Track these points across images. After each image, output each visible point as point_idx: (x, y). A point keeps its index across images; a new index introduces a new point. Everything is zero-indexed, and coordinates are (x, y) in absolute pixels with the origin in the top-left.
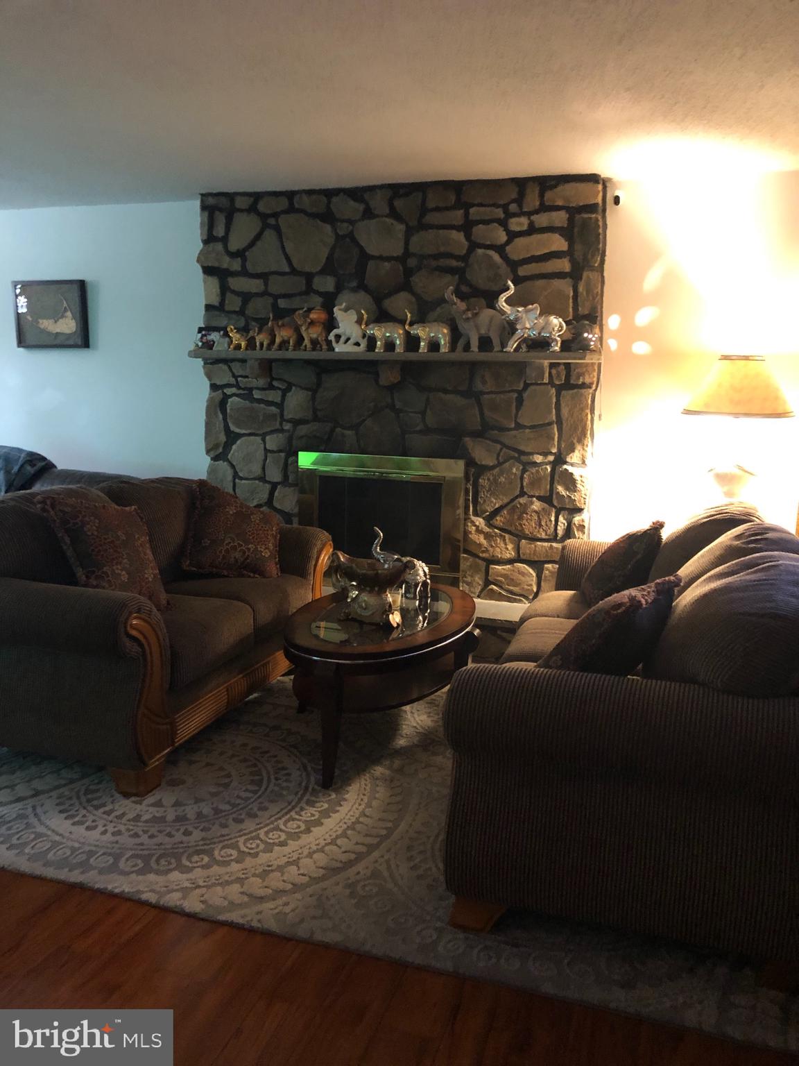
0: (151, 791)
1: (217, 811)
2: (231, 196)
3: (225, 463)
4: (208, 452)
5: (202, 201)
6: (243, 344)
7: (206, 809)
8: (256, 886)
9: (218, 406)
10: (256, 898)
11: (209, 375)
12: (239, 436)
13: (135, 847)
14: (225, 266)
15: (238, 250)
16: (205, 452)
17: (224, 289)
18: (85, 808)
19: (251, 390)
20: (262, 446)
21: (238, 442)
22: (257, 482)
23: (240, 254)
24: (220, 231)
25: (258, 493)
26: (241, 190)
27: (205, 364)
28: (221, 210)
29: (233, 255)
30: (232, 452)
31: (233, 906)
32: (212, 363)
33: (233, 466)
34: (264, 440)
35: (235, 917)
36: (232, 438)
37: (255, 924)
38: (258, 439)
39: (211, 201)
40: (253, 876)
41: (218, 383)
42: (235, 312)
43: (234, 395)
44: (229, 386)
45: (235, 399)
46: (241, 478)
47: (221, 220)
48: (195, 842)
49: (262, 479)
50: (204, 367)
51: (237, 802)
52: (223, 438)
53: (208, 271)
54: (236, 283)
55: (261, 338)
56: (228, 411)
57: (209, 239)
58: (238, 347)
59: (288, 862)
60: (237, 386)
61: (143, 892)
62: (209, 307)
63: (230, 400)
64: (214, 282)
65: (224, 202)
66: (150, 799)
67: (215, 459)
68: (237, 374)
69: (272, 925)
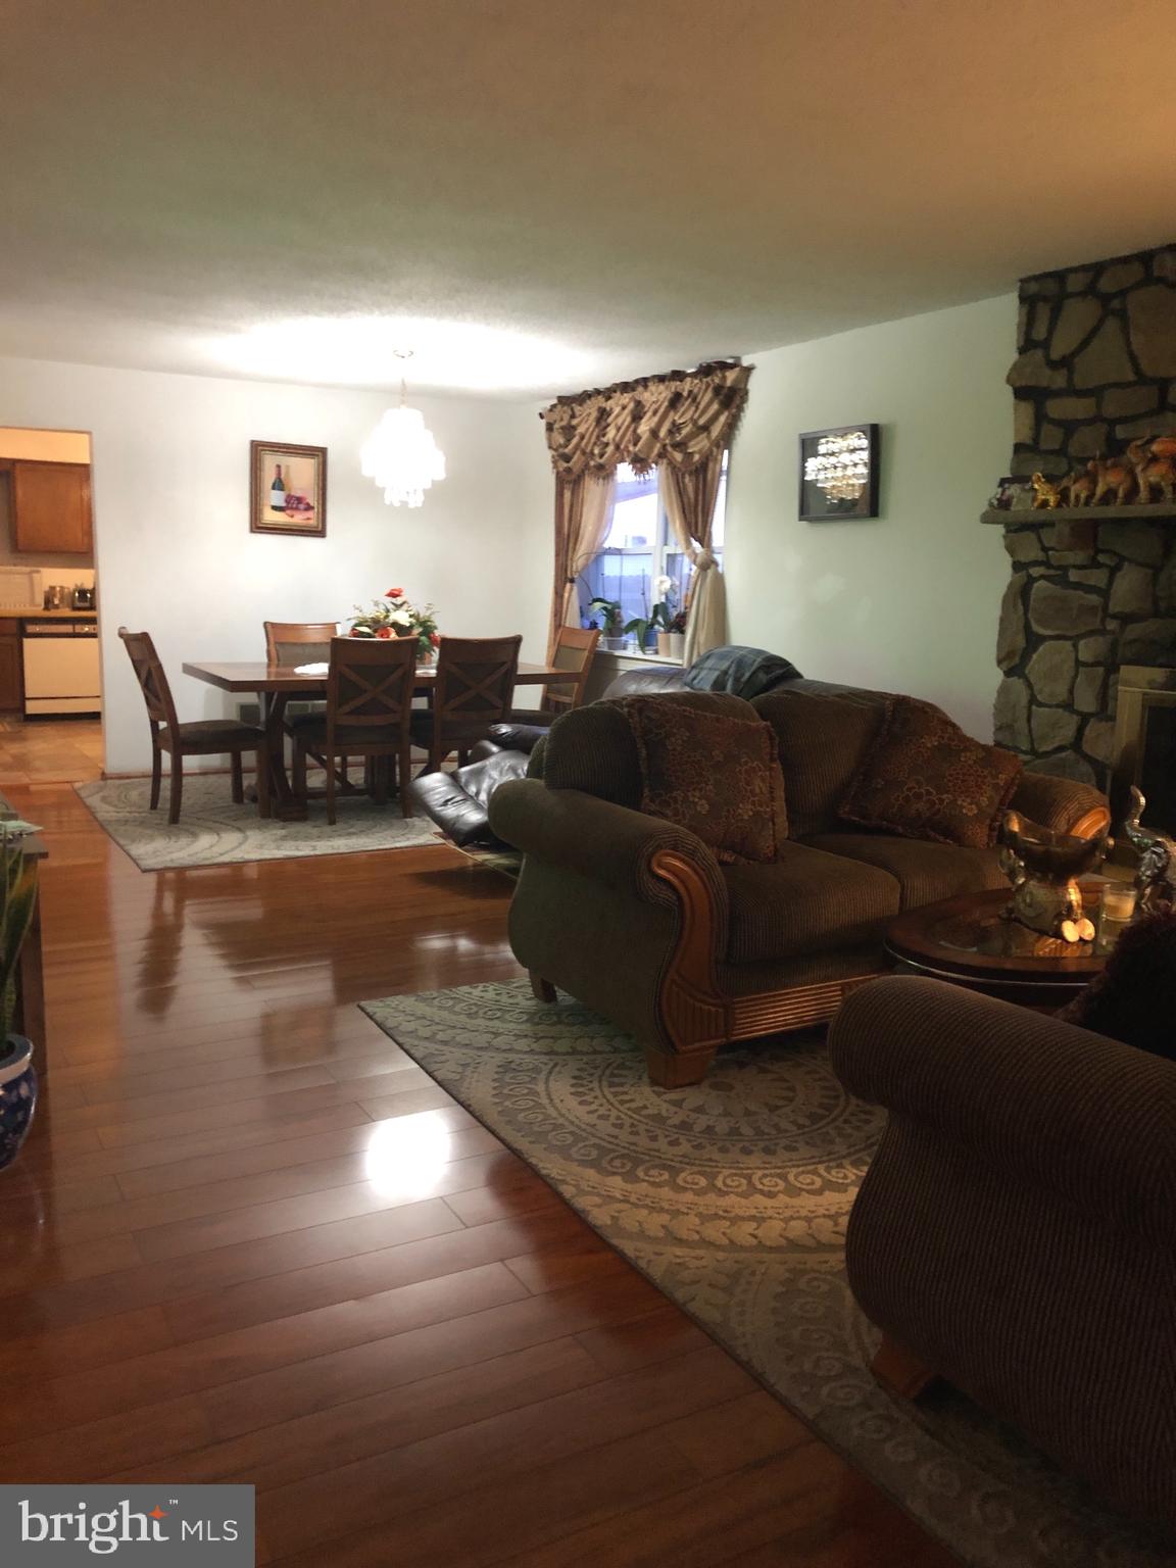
0: (681, 1086)
1: (734, 1132)
2: (1060, 276)
3: (1021, 680)
4: (1000, 662)
5: (1021, 290)
6: (1052, 500)
7: (722, 1126)
8: (687, 1226)
9: (1020, 595)
10: (676, 1238)
11: (1010, 549)
12: (1043, 639)
13: (607, 1137)
14: (1044, 384)
15: (1064, 357)
16: (995, 663)
17: (1040, 418)
18: (600, 1081)
19: (1064, 568)
20: (1073, 655)
21: (1041, 648)
22: (1060, 710)
23: (1065, 363)
24: (1040, 333)
25: (1061, 727)
26: (1075, 264)
27: (1008, 531)
28: (1045, 299)
29: (1054, 365)
30: (1032, 663)
31: (642, 1235)
32: (1017, 529)
33: (1030, 686)
34: (1075, 646)
35: (628, 1248)
36: (1033, 641)
37: (642, 1264)
38: (1068, 644)
39: (1033, 288)
40: (696, 1215)
41: (1023, 559)
42: (1052, 452)
43: (1043, 577)
44: (1036, 563)
45: (1042, 583)
46: (1040, 705)
47: (1043, 312)
48: (673, 1155)
49: (1068, 706)
50: (1005, 537)
51: (766, 1131)
52: (1021, 642)
53: (1021, 393)
54: (1056, 408)
55: (1078, 489)
56: (1032, 602)
57: (1027, 345)
58: (1045, 504)
59: (754, 1216)
60: (1047, 564)
61: (567, 1183)
62: (1019, 448)
63: (1036, 585)
64: (1027, 408)
65: (1051, 287)
66: (674, 1095)
67: (1008, 673)
68: (1047, 545)
69: (657, 1272)
